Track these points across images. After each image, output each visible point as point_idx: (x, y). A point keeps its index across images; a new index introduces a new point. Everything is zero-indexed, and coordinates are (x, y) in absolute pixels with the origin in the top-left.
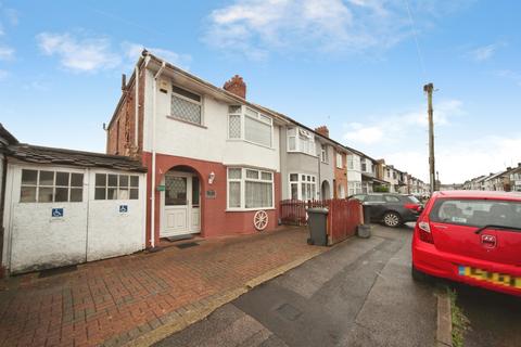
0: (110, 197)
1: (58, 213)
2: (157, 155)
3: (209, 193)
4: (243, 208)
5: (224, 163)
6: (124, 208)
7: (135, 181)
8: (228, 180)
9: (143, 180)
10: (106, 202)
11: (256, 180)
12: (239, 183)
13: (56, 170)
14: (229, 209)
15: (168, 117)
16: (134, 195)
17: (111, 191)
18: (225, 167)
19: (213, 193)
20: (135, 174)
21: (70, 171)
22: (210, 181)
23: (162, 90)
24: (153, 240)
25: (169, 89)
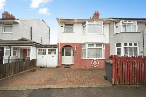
0: (51, 54)
1: (43, 57)
2: (60, 43)
3: (75, 53)
4: (87, 58)
5: (80, 43)
6: (53, 56)
7: (55, 50)
8: (82, 48)
9: (57, 50)
10: (50, 55)
11: (93, 48)
12: (85, 49)
13: (43, 49)
14: (82, 58)
15: (63, 33)
16: (55, 53)
17: (51, 52)
18: (81, 44)
19: (76, 53)
20: (55, 48)
21: (44, 49)
22: (76, 49)
23: (62, 26)
24: (59, 65)
25: (63, 25)
